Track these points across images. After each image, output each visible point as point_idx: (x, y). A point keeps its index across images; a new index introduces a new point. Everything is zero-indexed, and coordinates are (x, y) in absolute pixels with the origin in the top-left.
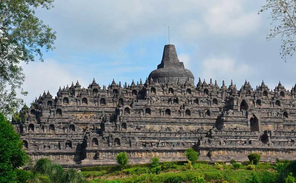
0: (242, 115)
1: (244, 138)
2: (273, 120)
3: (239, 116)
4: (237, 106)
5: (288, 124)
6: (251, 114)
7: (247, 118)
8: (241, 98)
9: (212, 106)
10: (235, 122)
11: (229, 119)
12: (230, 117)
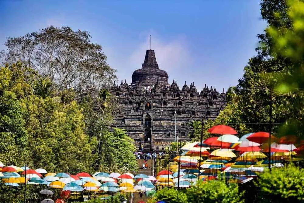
0: (140, 114)
1: (132, 132)
2: (163, 117)
3: (137, 114)
4: (143, 106)
5: (179, 119)
6: (146, 114)
7: (143, 116)
8: (147, 100)
9: (128, 106)
10: (133, 119)
11: (129, 117)
12: (130, 115)
